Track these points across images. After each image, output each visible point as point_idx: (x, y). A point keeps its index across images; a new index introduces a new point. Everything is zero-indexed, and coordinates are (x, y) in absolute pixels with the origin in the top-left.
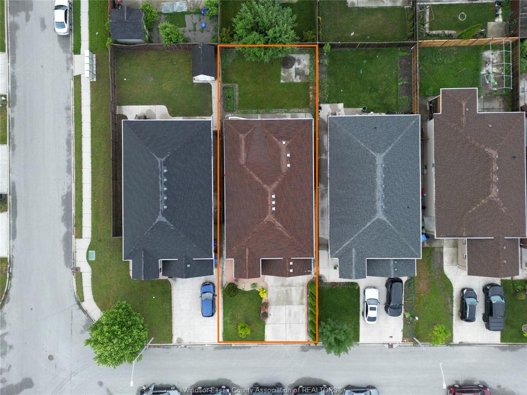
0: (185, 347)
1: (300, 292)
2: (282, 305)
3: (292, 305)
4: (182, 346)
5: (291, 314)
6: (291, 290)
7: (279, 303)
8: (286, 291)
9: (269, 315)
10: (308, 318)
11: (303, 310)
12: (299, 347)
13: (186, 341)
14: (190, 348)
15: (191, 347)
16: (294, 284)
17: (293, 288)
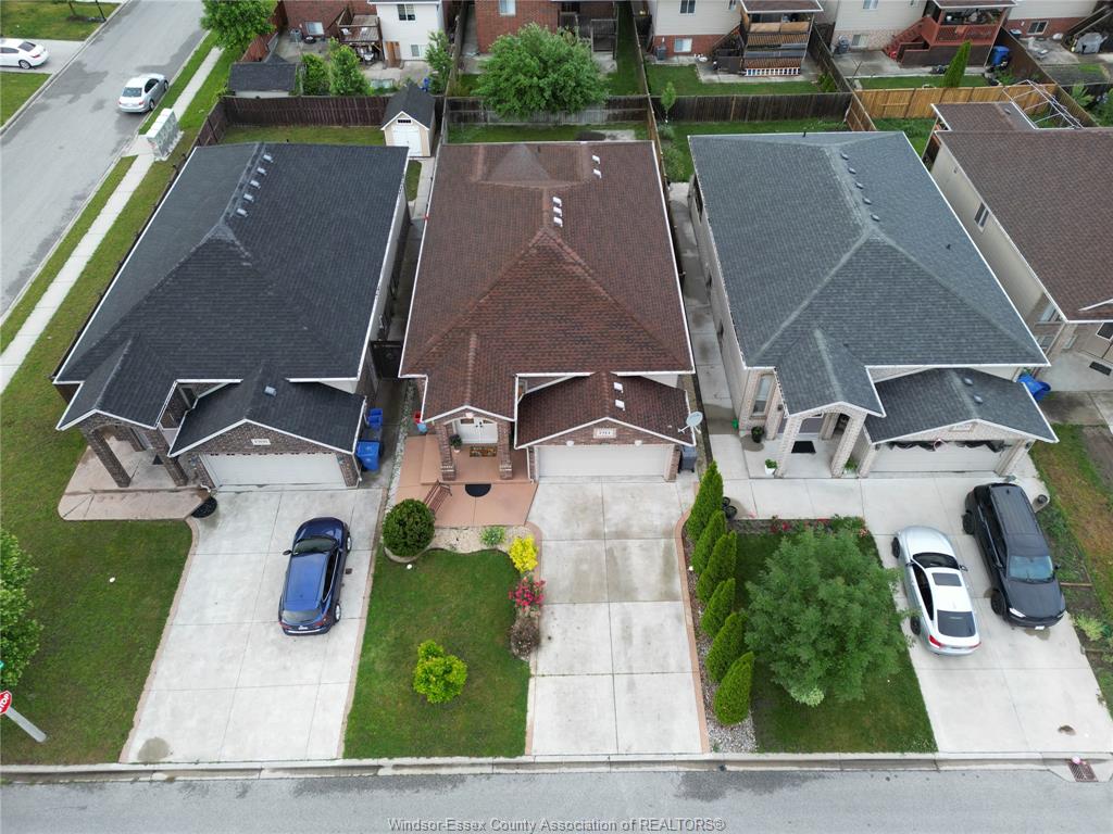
0: (171, 780)
1: (658, 553)
2: (596, 601)
3: (633, 600)
4: (156, 776)
5: (630, 636)
6: (625, 549)
7: (581, 594)
8: (610, 552)
9: (544, 641)
10: (700, 650)
11: (678, 618)
12: (678, 780)
13: (183, 751)
14: (189, 785)
15: (197, 781)
16: (635, 529)
17: (633, 545)
